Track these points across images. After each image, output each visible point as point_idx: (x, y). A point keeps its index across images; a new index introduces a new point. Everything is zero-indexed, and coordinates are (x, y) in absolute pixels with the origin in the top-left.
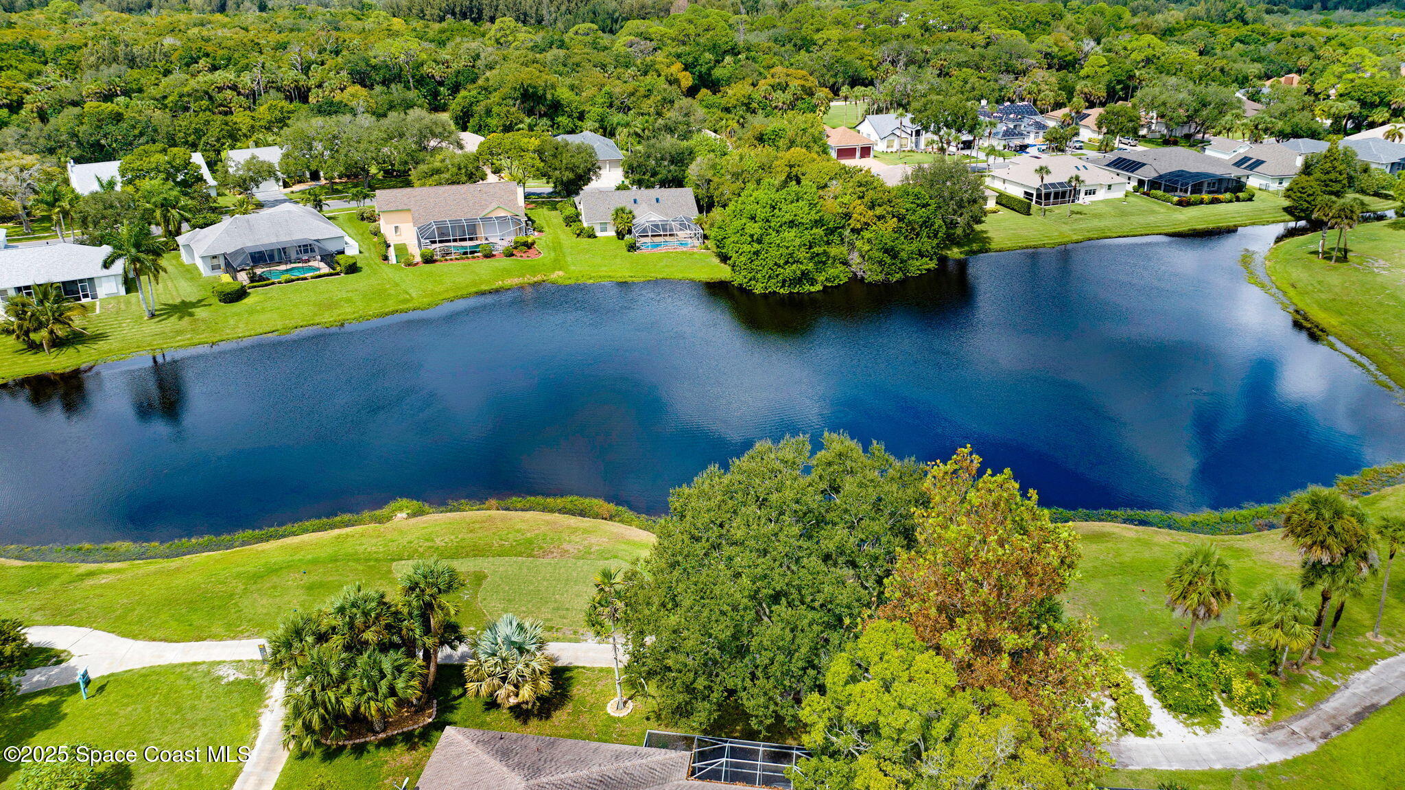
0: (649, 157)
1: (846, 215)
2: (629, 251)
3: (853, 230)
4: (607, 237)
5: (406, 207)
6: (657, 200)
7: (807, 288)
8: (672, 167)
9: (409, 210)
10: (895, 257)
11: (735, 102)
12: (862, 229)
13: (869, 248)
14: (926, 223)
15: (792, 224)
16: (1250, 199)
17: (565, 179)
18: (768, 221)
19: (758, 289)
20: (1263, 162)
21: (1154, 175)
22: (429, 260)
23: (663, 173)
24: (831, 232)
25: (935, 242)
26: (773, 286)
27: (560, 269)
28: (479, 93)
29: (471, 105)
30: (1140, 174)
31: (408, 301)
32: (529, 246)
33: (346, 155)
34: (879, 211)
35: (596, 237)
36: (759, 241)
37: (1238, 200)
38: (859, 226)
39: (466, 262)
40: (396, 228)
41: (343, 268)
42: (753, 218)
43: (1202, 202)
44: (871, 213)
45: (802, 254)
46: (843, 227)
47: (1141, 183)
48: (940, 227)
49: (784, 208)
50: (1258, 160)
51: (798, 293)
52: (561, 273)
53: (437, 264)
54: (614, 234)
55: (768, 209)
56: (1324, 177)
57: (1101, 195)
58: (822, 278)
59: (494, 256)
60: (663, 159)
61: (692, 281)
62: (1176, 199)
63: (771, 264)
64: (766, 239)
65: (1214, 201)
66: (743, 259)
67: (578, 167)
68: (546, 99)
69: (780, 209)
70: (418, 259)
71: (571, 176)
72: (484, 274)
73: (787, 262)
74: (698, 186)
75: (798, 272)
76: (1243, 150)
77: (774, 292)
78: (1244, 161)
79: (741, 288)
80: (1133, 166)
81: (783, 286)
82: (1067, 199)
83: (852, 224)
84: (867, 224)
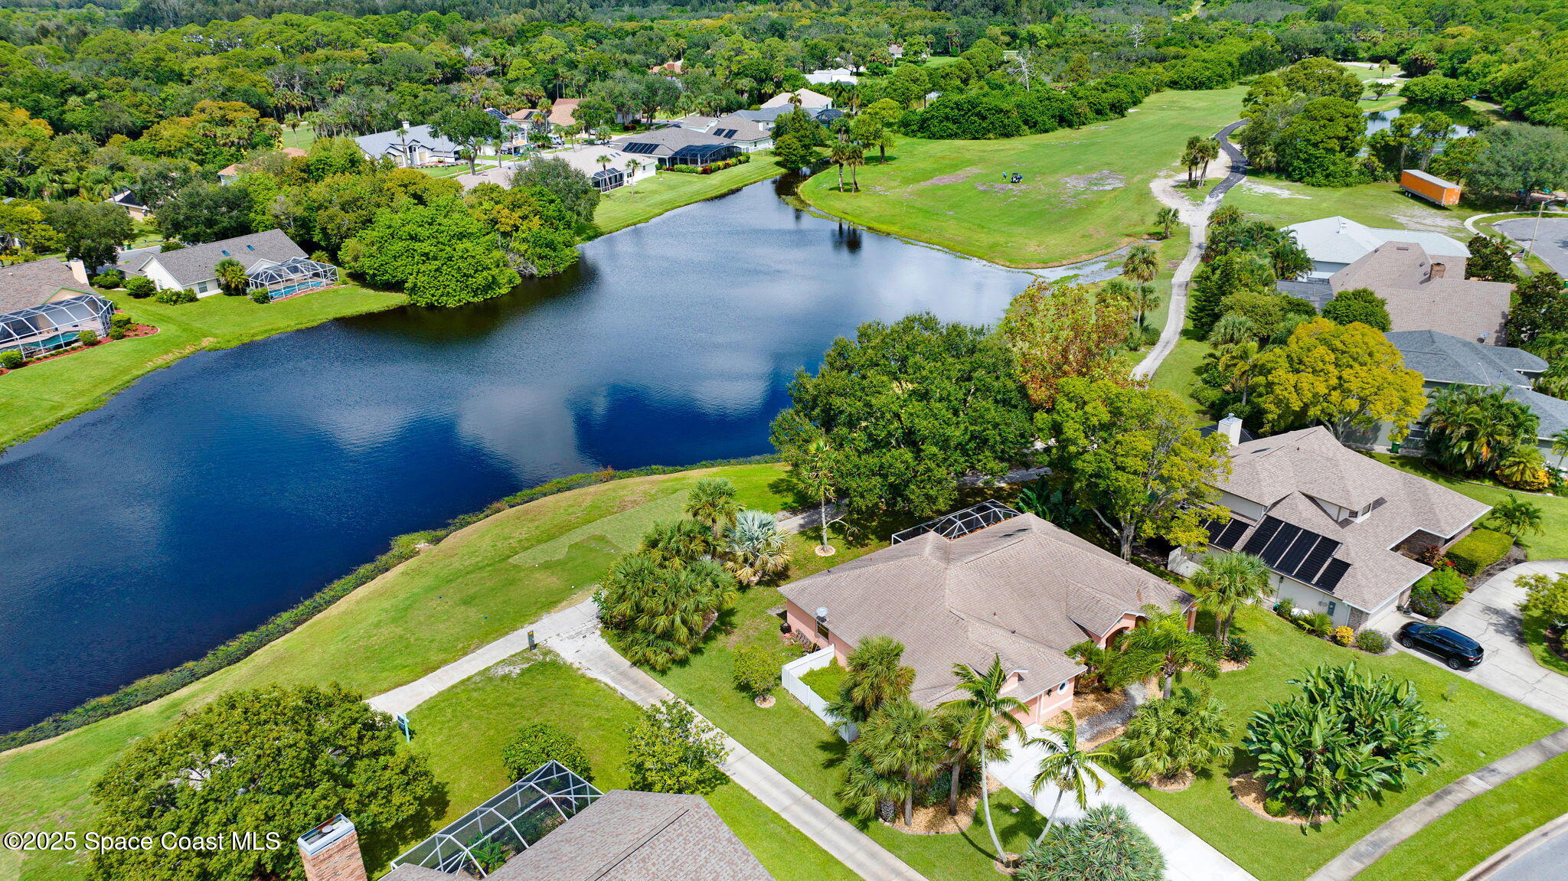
1: (492, 221)
2: (259, 304)
3: (502, 234)
4: (211, 297)
6: (251, 248)
7: (497, 292)
8: (234, 213)
11: (179, 145)
12: (510, 231)
13: (526, 247)
16: (748, 161)
19: (452, 303)
20: (735, 131)
21: (670, 153)
22: (16, 364)
23: (225, 221)
26: (467, 297)
27: (203, 336)
30: (658, 154)
35: (197, 300)
36: (435, 258)
37: (740, 162)
38: (509, 229)
39: (73, 355)
42: (414, 238)
43: (719, 169)
44: (514, 215)
47: (662, 161)
50: (729, 131)
51: (492, 298)
52: (210, 339)
53: (31, 366)
54: (220, 292)
59: (99, 341)
60: (217, 205)
62: (700, 169)
65: (727, 166)
72: (113, 361)
73: (476, 271)
74: (280, 229)
76: (713, 125)
77: (469, 302)
78: (719, 132)
79: (431, 307)
80: (648, 149)
81: (476, 295)
82: (615, 183)
83: (501, 227)
84: (515, 226)
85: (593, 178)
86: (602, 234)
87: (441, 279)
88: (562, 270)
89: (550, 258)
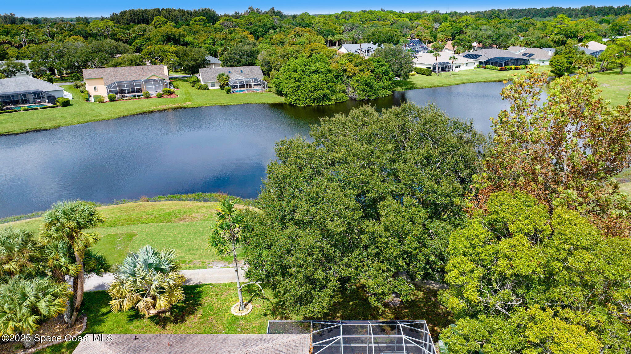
0: (235, 54)
1: (344, 70)
2: (227, 93)
3: (348, 77)
4: (215, 89)
5: (100, 77)
6: (242, 71)
7: (327, 102)
8: (248, 59)
9: (102, 78)
10: (371, 87)
12: (352, 76)
13: (357, 85)
14: (385, 73)
15: (316, 72)
17: (190, 65)
18: (303, 71)
19: (300, 104)
20: (533, 54)
21: (486, 59)
22: (112, 100)
23: (243, 61)
24: (337, 77)
25: (390, 82)
26: (309, 102)
27: (189, 101)
28: (145, 41)
29: (141, 46)
30: (480, 59)
31: (99, 116)
32: (172, 93)
33: (68, 59)
34: (360, 68)
35: (208, 89)
36: (299, 81)
37: (527, 68)
38: (351, 75)
39: (135, 100)
40: (95, 88)
41: (61, 103)
42: (295, 71)
43: (511, 69)
44: (357, 68)
45: (323, 85)
46: (342, 76)
47: (480, 63)
48: (392, 75)
49: (312, 65)
50: (531, 54)
51: (323, 105)
52: (189, 103)
53: (118, 102)
54: (219, 87)
55: (303, 66)
56: (566, 56)
57: (463, 68)
58: (334, 98)
59: (151, 97)
60: (243, 55)
61: (263, 104)
62: (499, 68)
63: (307, 91)
64: (303, 80)
65: (517, 69)
66: (291, 90)
67: (198, 60)
68: (180, 41)
69: (309, 66)
70: (107, 99)
71: (194, 63)
72: (144, 105)
73: (315, 90)
74: (262, 65)
75: (322, 95)
76: (522, 51)
77: (309, 106)
78: (525, 54)
79: (291, 105)
80: (475, 57)
81: (314, 102)
82: (447, 69)
83: (347, 73)
84: (355, 74)
85: (433, 65)
86: (415, 88)
87: (298, 91)
88: (372, 99)
89: (366, 91)
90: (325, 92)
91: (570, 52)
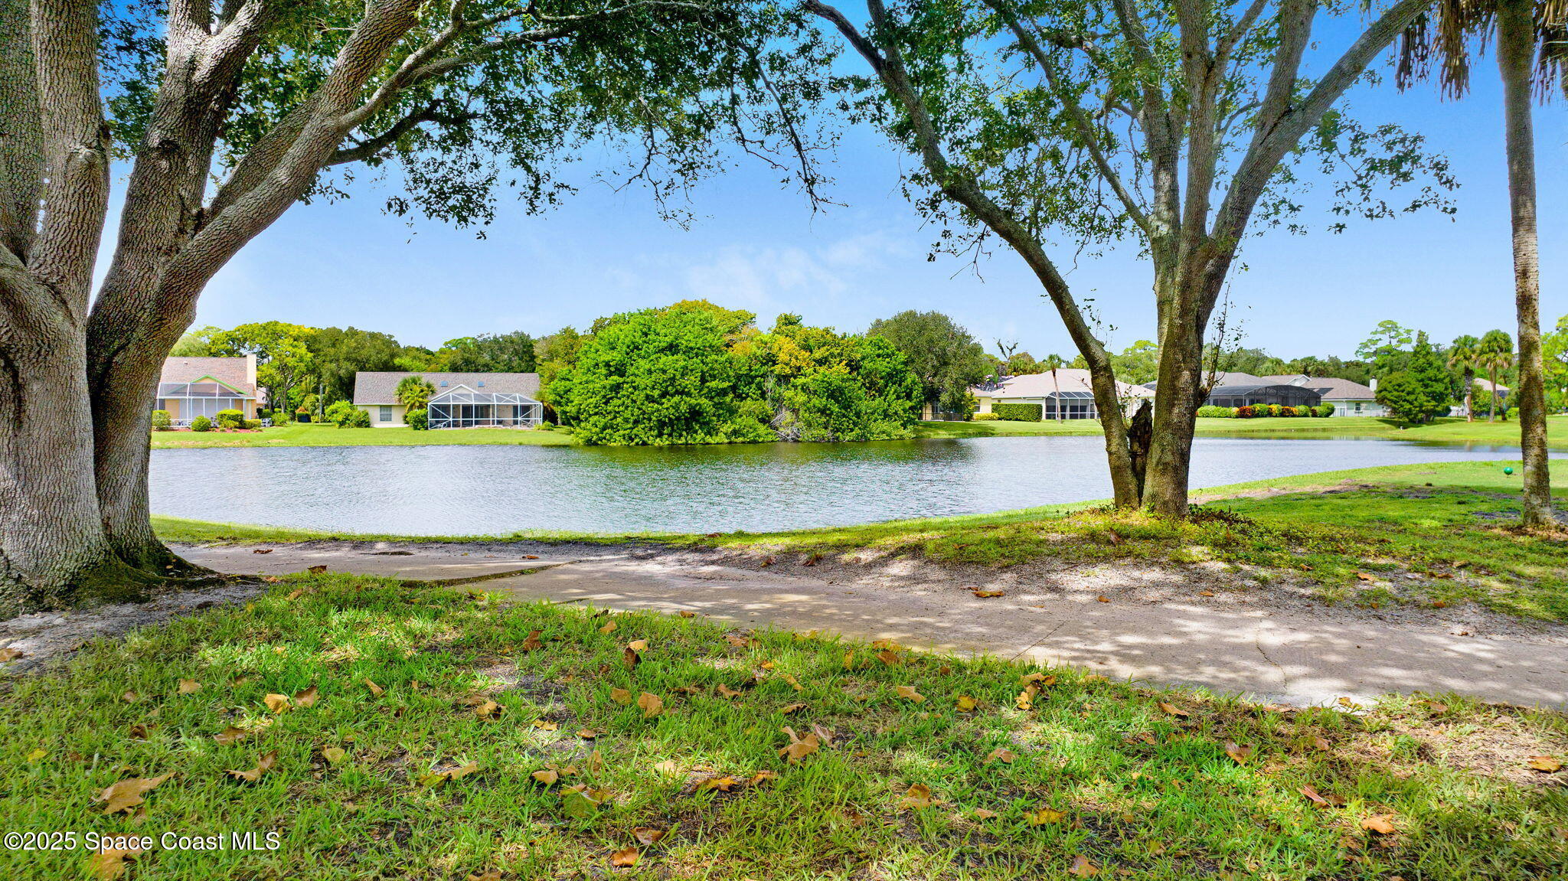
1: (769, 360)
12: (792, 376)
13: (805, 398)
14: (895, 377)
16: (1329, 415)
20: (1329, 389)
26: (644, 434)
34: (818, 354)
36: (621, 373)
37: (1315, 415)
38: (788, 371)
42: (612, 347)
43: (1272, 415)
44: (807, 355)
45: (691, 381)
46: (763, 376)
48: (914, 383)
58: (728, 428)
62: (1234, 411)
63: (640, 398)
64: (631, 370)
65: (1286, 413)
75: (683, 408)
81: (659, 434)
82: (1088, 413)
83: (777, 369)
84: (799, 369)
85: (1048, 399)
87: (616, 402)
88: (847, 438)
89: (830, 415)
90: (693, 401)
91: (1430, 364)
